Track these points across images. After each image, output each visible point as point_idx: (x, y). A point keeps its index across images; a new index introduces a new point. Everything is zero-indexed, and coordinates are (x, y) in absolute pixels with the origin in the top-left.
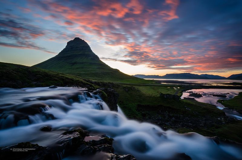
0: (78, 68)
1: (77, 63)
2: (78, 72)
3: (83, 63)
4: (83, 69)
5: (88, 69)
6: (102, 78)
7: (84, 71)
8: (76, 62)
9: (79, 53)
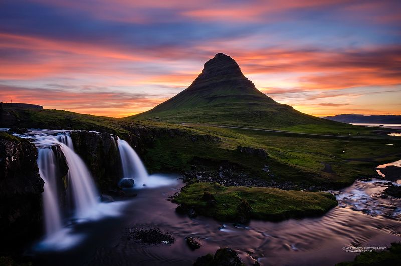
0: (215, 106)
1: (217, 97)
2: (214, 113)
3: (225, 96)
4: (223, 108)
5: (232, 107)
6: (250, 122)
7: (224, 111)
8: (215, 95)
9: (221, 80)
